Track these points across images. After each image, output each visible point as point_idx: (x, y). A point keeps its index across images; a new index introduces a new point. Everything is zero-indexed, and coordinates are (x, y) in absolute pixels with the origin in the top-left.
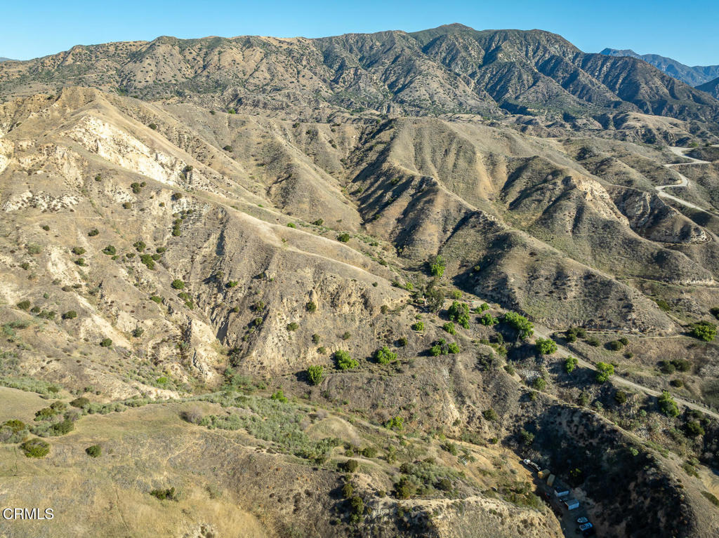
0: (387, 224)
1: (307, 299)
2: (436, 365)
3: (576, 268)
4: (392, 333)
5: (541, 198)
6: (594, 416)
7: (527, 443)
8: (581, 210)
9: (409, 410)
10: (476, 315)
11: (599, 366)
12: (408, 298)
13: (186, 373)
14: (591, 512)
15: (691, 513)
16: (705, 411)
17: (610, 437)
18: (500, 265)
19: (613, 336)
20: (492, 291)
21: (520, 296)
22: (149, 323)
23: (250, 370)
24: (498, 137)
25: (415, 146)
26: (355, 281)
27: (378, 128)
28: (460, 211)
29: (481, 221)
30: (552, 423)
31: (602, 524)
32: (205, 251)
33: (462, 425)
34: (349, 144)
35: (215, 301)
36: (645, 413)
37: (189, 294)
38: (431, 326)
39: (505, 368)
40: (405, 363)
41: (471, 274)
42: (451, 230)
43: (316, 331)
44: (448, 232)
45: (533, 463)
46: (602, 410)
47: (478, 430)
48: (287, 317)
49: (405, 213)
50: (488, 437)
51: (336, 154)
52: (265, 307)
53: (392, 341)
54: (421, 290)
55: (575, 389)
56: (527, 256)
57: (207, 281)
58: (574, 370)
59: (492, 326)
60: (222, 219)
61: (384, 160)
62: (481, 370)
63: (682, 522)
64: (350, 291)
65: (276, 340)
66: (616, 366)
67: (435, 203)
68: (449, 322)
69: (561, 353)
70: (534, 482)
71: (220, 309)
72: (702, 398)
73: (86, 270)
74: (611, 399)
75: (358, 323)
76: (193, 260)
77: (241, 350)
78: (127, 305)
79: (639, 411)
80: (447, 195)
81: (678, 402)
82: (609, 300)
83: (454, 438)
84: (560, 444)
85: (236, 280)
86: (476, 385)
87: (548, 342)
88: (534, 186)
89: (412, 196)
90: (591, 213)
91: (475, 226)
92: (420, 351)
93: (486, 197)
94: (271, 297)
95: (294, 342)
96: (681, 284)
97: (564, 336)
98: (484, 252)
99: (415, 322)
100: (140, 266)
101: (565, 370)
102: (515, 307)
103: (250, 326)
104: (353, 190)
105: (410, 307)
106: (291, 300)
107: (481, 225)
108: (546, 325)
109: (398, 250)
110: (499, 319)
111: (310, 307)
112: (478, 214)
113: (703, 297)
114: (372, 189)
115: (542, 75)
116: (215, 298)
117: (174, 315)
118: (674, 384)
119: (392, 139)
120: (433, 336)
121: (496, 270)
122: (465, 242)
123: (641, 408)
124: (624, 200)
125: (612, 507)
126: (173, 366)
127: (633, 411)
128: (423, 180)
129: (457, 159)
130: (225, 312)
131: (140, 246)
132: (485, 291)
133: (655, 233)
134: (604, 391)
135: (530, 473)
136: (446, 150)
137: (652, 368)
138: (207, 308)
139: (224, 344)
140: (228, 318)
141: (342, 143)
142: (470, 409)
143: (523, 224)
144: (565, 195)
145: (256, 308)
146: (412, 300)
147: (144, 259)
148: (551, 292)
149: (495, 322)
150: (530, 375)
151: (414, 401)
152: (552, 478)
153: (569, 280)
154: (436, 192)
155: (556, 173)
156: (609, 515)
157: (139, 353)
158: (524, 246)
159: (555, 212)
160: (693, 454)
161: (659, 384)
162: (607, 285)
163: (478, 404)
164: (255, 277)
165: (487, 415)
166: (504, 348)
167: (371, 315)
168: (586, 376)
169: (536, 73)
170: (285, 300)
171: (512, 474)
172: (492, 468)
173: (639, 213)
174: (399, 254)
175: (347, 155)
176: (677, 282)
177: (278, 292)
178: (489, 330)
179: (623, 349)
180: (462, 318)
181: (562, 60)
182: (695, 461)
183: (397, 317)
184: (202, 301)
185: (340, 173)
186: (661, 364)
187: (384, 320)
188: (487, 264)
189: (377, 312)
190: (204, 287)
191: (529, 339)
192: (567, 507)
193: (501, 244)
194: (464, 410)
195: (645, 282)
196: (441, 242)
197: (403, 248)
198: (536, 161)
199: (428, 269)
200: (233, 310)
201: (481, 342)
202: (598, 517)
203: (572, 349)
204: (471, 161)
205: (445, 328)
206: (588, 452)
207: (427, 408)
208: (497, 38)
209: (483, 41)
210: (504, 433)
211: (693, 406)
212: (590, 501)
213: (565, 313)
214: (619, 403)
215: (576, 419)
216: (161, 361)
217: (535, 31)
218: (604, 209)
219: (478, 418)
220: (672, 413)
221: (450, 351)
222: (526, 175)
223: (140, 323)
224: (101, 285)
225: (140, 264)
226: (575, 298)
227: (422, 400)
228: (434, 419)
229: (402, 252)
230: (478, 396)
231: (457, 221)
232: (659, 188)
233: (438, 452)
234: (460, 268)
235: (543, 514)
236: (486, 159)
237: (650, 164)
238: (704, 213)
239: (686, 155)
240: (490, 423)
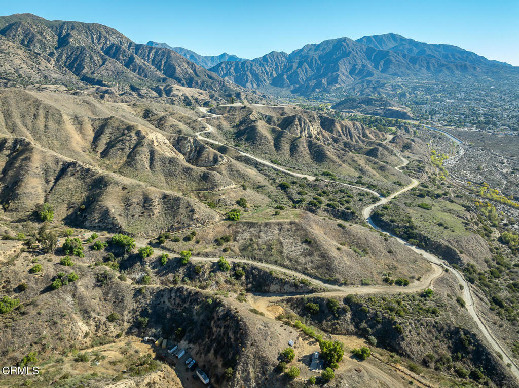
2: (59, 296)
3: (155, 193)
4: (10, 282)
5: (123, 147)
6: (183, 289)
7: (144, 326)
8: (152, 152)
9: (41, 343)
10: (89, 244)
11: (182, 254)
12: (21, 247)
14: (193, 353)
15: (245, 325)
16: (243, 261)
17: (195, 298)
18: (101, 201)
19: (187, 232)
20: (99, 222)
21: (121, 221)
24: (80, 103)
25: (3, 113)
28: (58, 163)
29: (78, 169)
30: (159, 304)
31: (200, 357)
33: (91, 335)
36: (213, 274)
38: (48, 265)
39: (119, 278)
40: (28, 305)
41: (79, 213)
42: (53, 180)
44: (50, 183)
45: (150, 338)
46: (189, 282)
47: (105, 333)
49: (4, 172)
50: (114, 335)
53: (12, 289)
54: (34, 236)
55: (170, 274)
56: (121, 190)
58: (167, 262)
59: (103, 249)
62: (100, 286)
63: (242, 334)
66: (192, 250)
67: (32, 159)
68: (65, 257)
69: (157, 253)
70: (154, 351)
72: (240, 254)
74: (193, 273)
79: (209, 274)
80: (43, 152)
81: (228, 261)
82: (180, 209)
83: (87, 347)
84: (166, 316)
86: (98, 299)
87: (147, 248)
88: (116, 139)
89: (8, 156)
90: (159, 154)
91: (74, 174)
92: (42, 290)
93: (80, 150)
96: (219, 190)
97: (157, 241)
98: (86, 194)
99: (32, 266)
101: (161, 264)
102: (119, 231)
105: (24, 254)
107: (79, 173)
108: (144, 237)
109: (3, 206)
110: (108, 242)
112: (74, 164)
113: (231, 195)
115: (108, 57)
118: (225, 251)
120: (52, 272)
121: (99, 206)
122: (67, 188)
123: (210, 272)
124: (178, 142)
125: (204, 343)
127: (206, 276)
128: (16, 142)
129: (46, 121)
132: (93, 224)
133: (200, 162)
134: (188, 269)
135: (149, 346)
136: (35, 115)
137: (212, 245)
142: (96, 319)
143: (114, 167)
144: (139, 143)
146: (26, 247)
148: (143, 213)
149: (105, 246)
150: (138, 276)
151: (44, 333)
152: (165, 341)
153: (153, 202)
154: (31, 150)
155: (129, 128)
156: (204, 349)
158: (117, 183)
159: (135, 156)
160: (242, 288)
161: (217, 253)
162: (177, 200)
165: (111, 319)
166: (116, 263)
168: (175, 263)
169: (103, 56)
171: (136, 354)
172: (120, 356)
173: (189, 150)
174: (5, 210)
176: (217, 190)
178: (102, 253)
179: (194, 239)
180: (76, 250)
181: (120, 47)
182: (244, 292)
183: (12, 267)
186: (216, 241)
188: (90, 202)
191: (133, 250)
192: (177, 357)
193: (99, 185)
194: (92, 322)
195: (200, 193)
196: (46, 191)
197: (8, 204)
198: (113, 120)
199: (37, 216)
201: (96, 264)
202: (197, 353)
203: (164, 248)
204: (60, 122)
205: (62, 263)
206: (184, 314)
207: (57, 335)
208: (66, 27)
209: (55, 29)
210: (126, 326)
211: (237, 260)
212: (191, 346)
213: (155, 225)
214: (197, 274)
215: (173, 295)
217: (96, 25)
218: (166, 150)
219: (104, 324)
220: (227, 268)
221: (70, 280)
222: (108, 131)
226: (159, 213)
227: (51, 329)
228: (66, 341)
229: (7, 208)
230: (101, 307)
231: (57, 172)
232: (197, 134)
233: (72, 366)
234: (68, 210)
235: (162, 371)
236: (73, 120)
237: (189, 119)
238: (223, 146)
239: (208, 112)
240: (114, 323)
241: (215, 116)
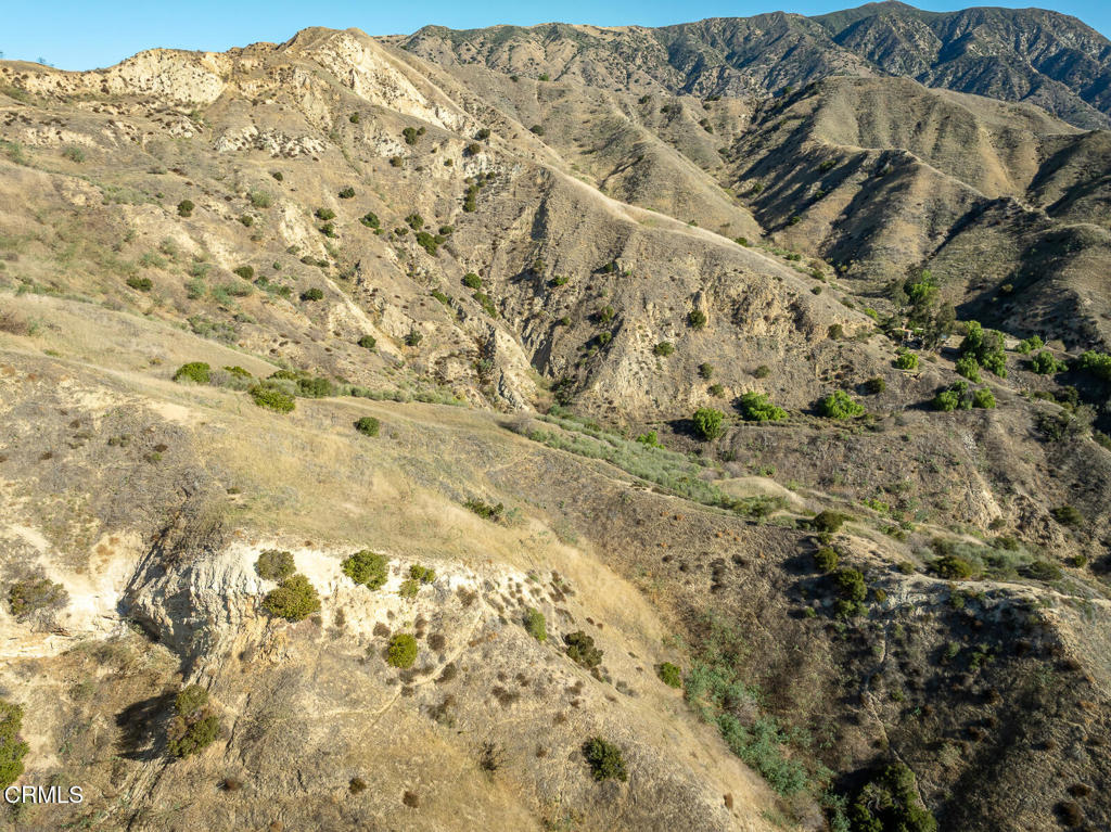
1: (689, 307)
4: (852, 370)
9: (897, 495)
12: (873, 327)
13: (488, 404)
18: (1060, 278)
22: (430, 326)
23: (591, 411)
26: (780, 279)
29: (1010, 213)
32: (514, 234)
35: (529, 310)
37: (489, 297)
38: (930, 366)
41: (995, 299)
43: (705, 359)
44: (939, 237)
48: (654, 333)
52: (616, 316)
57: (516, 279)
59: (1054, 375)
60: (543, 184)
62: (1042, 441)
64: (770, 297)
65: (635, 367)
71: (538, 321)
73: (336, 244)
75: (782, 353)
76: (494, 247)
77: (574, 383)
78: (397, 297)
85: (566, 275)
88: (1096, 178)
91: (997, 223)
92: (911, 403)
94: (625, 300)
95: (667, 373)
98: (1021, 263)
99: (897, 357)
100: (415, 248)
103: (588, 345)
105: (882, 337)
106: (662, 307)
107: (1011, 220)
111: (694, 321)
112: (1002, 202)
116: (530, 304)
117: (467, 320)
121: (1051, 287)
122: (976, 249)
126: (468, 391)
128: (886, 157)
130: (547, 325)
131: (414, 220)
138: (517, 320)
139: (545, 373)
140: (551, 334)
145: (600, 318)
147: (422, 239)
149: (1059, 369)
154: (912, 172)
157: (416, 368)
164: (597, 271)
167: (808, 340)
170: (650, 306)
177: (638, 294)
178: (1049, 382)
183: (863, 346)
184: (509, 308)
187: (835, 349)
189: (821, 335)
190: (512, 288)
196: (926, 252)
200: (561, 322)
205: (959, 371)
216: (449, 382)
219: (1042, 519)
221: (977, 404)
223: (417, 324)
224: (357, 265)
225: (416, 245)
230: (1039, 483)
231: (958, 218)
234: (968, 292)
240: (1068, 530)
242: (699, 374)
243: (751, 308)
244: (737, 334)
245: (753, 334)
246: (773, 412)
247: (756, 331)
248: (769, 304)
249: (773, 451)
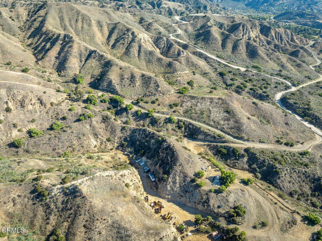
0: (50, 61)
1: (5, 106)
2: (83, 125)
3: (138, 72)
4: (58, 114)
5: (124, 42)
7: (125, 146)
8: (140, 47)
9: (72, 147)
10: (100, 99)
11: (149, 111)
12: (66, 96)
14: (148, 164)
15: (177, 154)
16: (184, 119)
17: (152, 136)
18: (108, 75)
19: (153, 98)
20: (106, 87)
21: (118, 88)
24: (102, 12)
25: (59, 18)
26: (32, 92)
27: (38, 8)
28: (87, 51)
29: (97, 55)
30: (133, 136)
31: (152, 167)
33: (98, 146)
34: (22, 18)
36: (165, 124)
38: (79, 108)
39: (114, 119)
40: (67, 127)
41: (96, 81)
42: (84, 61)
43: (15, 122)
44: (82, 62)
45: (128, 153)
46: (152, 127)
47: (105, 147)
49: (59, 53)
50: (110, 148)
51: (15, 25)
53: (60, 118)
54: (72, 91)
55: (141, 121)
56: (119, 70)
58: (141, 114)
59: (108, 103)
61: (43, 26)
62: (104, 122)
63: (175, 159)
66: (155, 109)
67: (73, 47)
68: (87, 104)
69: (135, 108)
70: (129, 160)
72: (183, 115)
74: (154, 122)
75: (39, 113)
79: (163, 124)
80: (79, 43)
81: (175, 118)
82: (151, 84)
83: (95, 153)
84: (136, 143)
86: (103, 129)
87: (129, 105)
88: (120, 37)
89: (61, 44)
90: (144, 48)
91: (95, 58)
92: (74, 120)
93: (100, 43)
95: (3, 129)
96: (177, 74)
97: (136, 102)
98: (101, 70)
99: (70, 107)
101: (137, 115)
102: (117, 94)
104: (28, 44)
105: (67, 101)
107: (98, 57)
108: (130, 98)
109: (58, 73)
110: (110, 99)
111: (8, 110)
112: (95, 51)
113: (185, 78)
114: (39, 42)
118: (174, 112)
119: (46, 14)
120: (80, 112)
121: (107, 78)
122: (91, 66)
123: (164, 123)
124: (157, 41)
125: (155, 160)
127: (161, 125)
128: (65, 36)
129: (83, 24)
132: (104, 88)
133: (169, 54)
134: (151, 119)
135: (127, 157)
136: (76, 20)
137: (167, 108)
141: (18, 18)
142: (101, 139)
143: (118, 55)
144: (133, 40)
146: (68, 97)
148: (130, 84)
149: (108, 101)
150: (124, 120)
151: (74, 142)
152: (135, 156)
153: (136, 78)
154: (73, 41)
155: (128, 30)
156: (154, 163)
158: (117, 65)
159: (130, 48)
160: (182, 134)
161: (169, 113)
162: (150, 78)
163: (104, 136)
165: (108, 140)
166: (114, 111)
167: (45, 108)
168: (145, 116)
171: (119, 159)
172: (111, 159)
173: (163, 46)
174: (59, 75)
175: (22, 24)
176: (176, 73)
178: (107, 105)
179: (157, 103)
180: (93, 102)
182: (182, 137)
183: (60, 107)
185: (19, 35)
186: (170, 105)
187: (53, 109)
188: (103, 75)
189: (48, 106)
191: (123, 105)
192: (140, 165)
193: (108, 65)
194: (98, 140)
195: (165, 75)
196: (80, 67)
197: (61, 72)
198: (119, 24)
199: (75, 81)
201: (103, 110)
202: (150, 165)
203: (140, 106)
204: (90, 25)
205: (86, 108)
206: (146, 143)
207: (81, 144)
210: (116, 145)
211: (180, 118)
212: (148, 160)
213: (136, 92)
214: (156, 123)
215: (141, 132)
218: (149, 46)
219: (105, 142)
220: (174, 122)
221: (89, 117)
222: (116, 31)
226: (139, 85)
227: (78, 141)
228: (85, 148)
229: (60, 74)
230: (104, 133)
231: (86, 56)
232: (171, 35)
233: (85, 160)
234: (91, 79)
235: (130, 170)
236: (97, 24)
237: (167, 24)
238: (186, 44)
239: (180, 20)
240: (110, 143)
241: (184, 22)
242: (14, 127)
243: (25, 102)
244: (23, 110)
245: (28, 109)
246: (37, 133)
247: (29, 108)
248: (31, 100)
249: (39, 145)
